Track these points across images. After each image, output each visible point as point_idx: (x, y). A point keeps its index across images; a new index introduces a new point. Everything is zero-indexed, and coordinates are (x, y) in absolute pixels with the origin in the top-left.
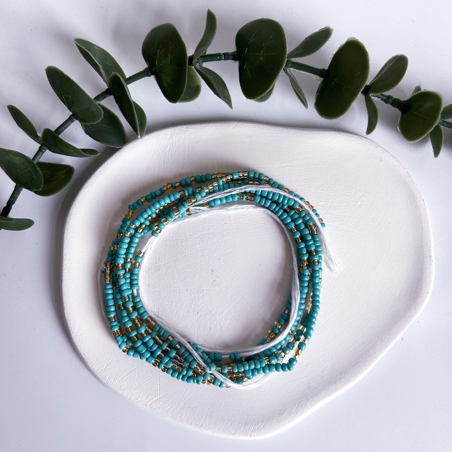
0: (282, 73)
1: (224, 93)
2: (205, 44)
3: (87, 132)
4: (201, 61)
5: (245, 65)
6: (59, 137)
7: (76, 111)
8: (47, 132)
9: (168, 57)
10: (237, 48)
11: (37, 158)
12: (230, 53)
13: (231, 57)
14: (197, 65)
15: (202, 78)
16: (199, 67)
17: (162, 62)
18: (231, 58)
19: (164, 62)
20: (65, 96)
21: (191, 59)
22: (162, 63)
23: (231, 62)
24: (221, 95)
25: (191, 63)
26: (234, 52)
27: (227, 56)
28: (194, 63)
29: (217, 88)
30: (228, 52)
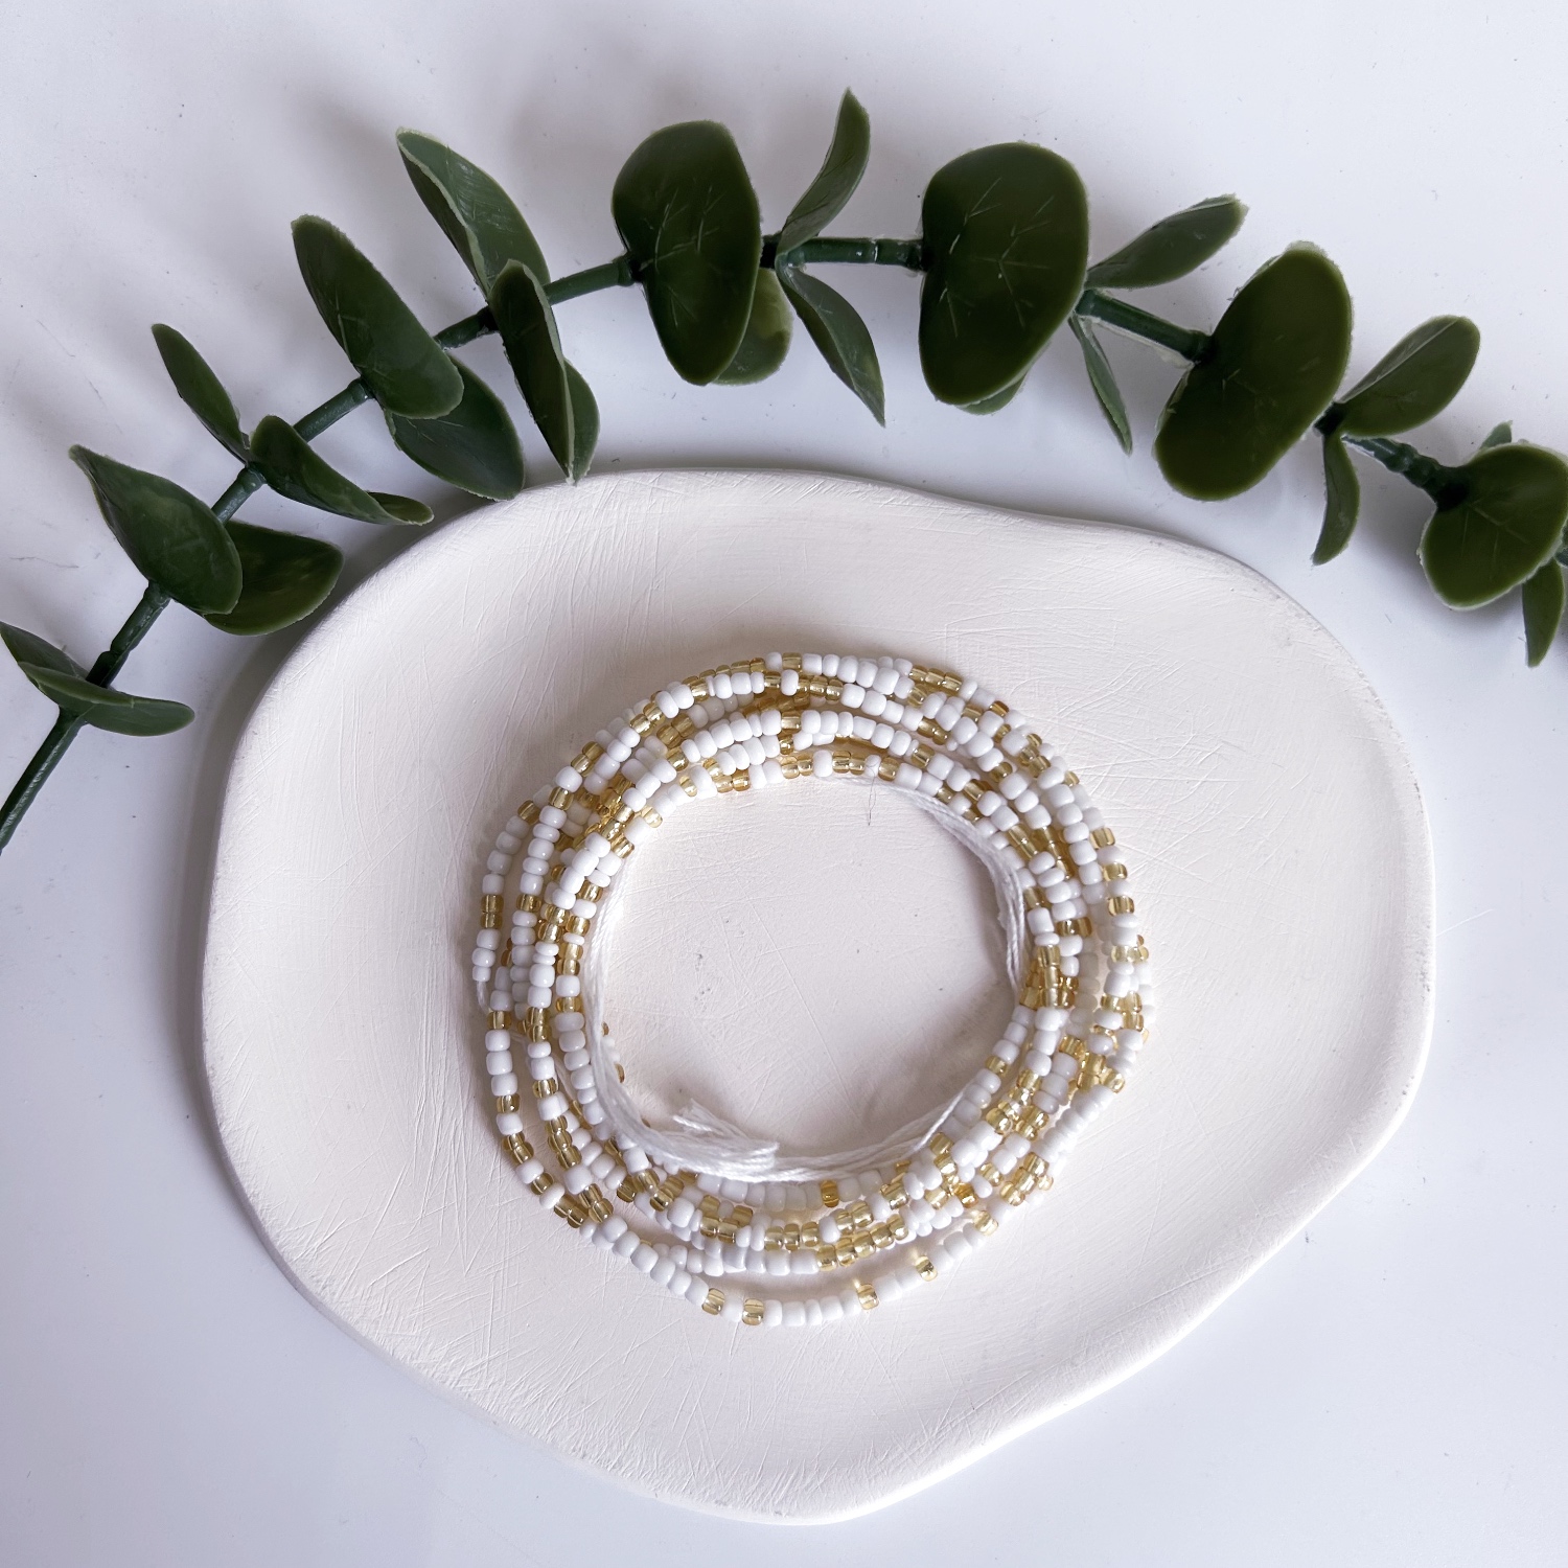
0: (1062, 334)
1: (863, 370)
2: (822, 203)
3: (402, 442)
4: (802, 255)
5: (946, 290)
6: (309, 448)
7: (375, 369)
8: (272, 428)
9: (698, 233)
10: (924, 231)
11: (228, 507)
12: (900, 244)
13: (902, 257)
14: (787, 269)
15: (800, 314)
16: (794, 277)
17: (677, 247)
18: (899, 259)
19: (680, 246)
20: (344, 317)
21: (772, 245)
22: (676, 250)
23: (898, 271)
24: (854, 376)
25: (768, 261)
26: (913, 241)
27: (887, 252)
28: (778, 263)
29: (844, 349)
30: (894, 237)
